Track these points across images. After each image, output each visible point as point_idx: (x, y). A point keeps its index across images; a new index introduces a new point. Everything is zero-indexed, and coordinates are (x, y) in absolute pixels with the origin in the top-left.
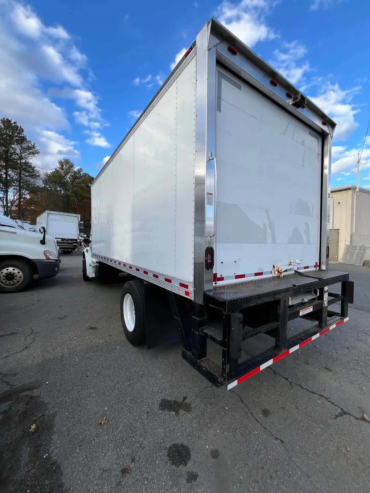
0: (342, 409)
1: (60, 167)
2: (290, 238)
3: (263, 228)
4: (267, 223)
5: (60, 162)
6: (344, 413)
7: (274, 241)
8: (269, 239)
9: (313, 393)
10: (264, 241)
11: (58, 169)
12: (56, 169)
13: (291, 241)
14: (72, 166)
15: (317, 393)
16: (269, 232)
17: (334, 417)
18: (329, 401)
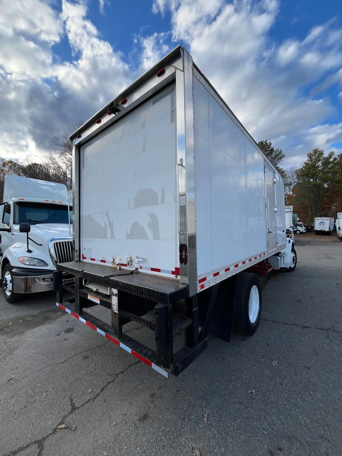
0: (78, 408)
1: (309, 159)
2: (129, 233)
3: (104, 227)
4: (107, 223)
5: (308, 155)
6: (74, 408)
7: (113, 237)
8: (109, 235)
9: (102, 390)
10: (105, 237)
11: (307, 162)
12: (305, 163)
13: (129, 236)
14: (322, 153)
15: (101, 393)
16: (109, 229)
17: (72, 398)
18: (89, 400)
